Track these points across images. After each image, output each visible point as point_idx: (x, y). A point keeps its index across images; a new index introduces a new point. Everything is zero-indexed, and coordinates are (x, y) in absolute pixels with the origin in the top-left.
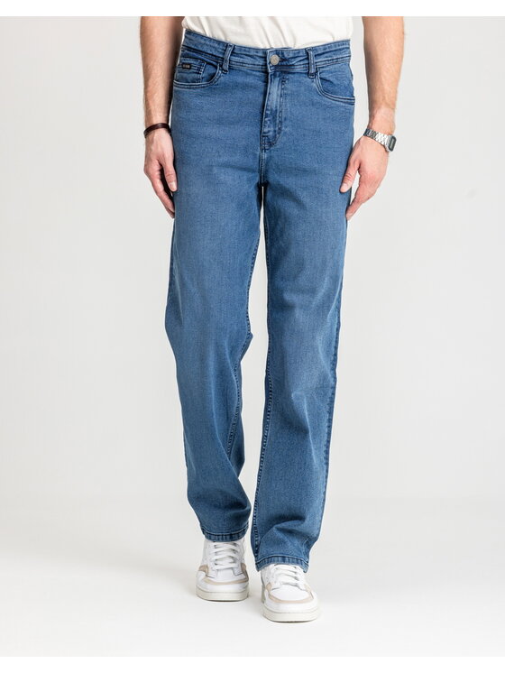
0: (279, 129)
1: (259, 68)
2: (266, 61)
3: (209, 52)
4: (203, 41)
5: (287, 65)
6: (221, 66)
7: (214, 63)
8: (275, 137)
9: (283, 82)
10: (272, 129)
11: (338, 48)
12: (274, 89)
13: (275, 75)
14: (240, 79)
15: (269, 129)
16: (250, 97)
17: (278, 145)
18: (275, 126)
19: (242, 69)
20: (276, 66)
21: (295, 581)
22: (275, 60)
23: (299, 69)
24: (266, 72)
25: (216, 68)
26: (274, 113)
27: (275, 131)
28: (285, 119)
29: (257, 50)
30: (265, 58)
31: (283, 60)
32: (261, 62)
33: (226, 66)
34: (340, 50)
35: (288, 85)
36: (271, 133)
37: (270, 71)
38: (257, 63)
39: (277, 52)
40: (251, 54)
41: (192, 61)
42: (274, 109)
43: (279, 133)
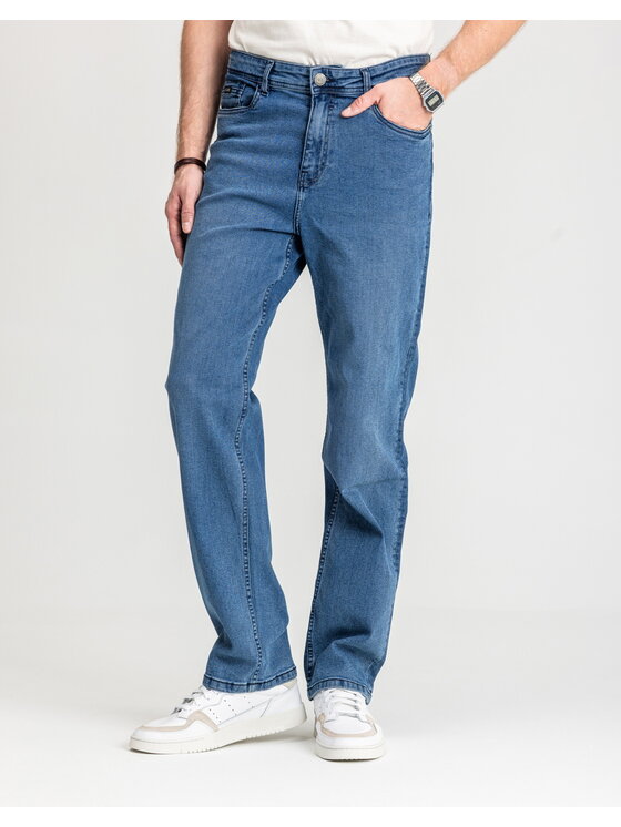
0: (323, 164)
1: (301, 89)
2: (309, 80)
3: (249, 71)
5: (335, 87)
6: (259, 87)
7: (253, 85)
8: (317, 173)
9: (330, 106)
10: (314, 163)
12: (319, 116)
13: (319, 98)
14: (281, 102)
15: (310, 164)
16: (292, 123)
17: (320, 184)
18: (318, 159)
19: (284, 90)
20: (322, 87)
21: (355, 712)
22: (320, 79)
23: (351, 92)
24: (310, 95)
25: (255, 89)
26: (318, 144)
27: (317, 166)
28: (332, 152)
29: (300, 67)
30: (307, 77)
31: (331, 80)
32: (304, 82)
33: (265, 87)
36: (312, 169)
37: (313, 93)
38: (300, 83)
39: (323, 70)
40: (294, 72)
41: (231, 83)
42: (318, 140)
43: (322, 169)
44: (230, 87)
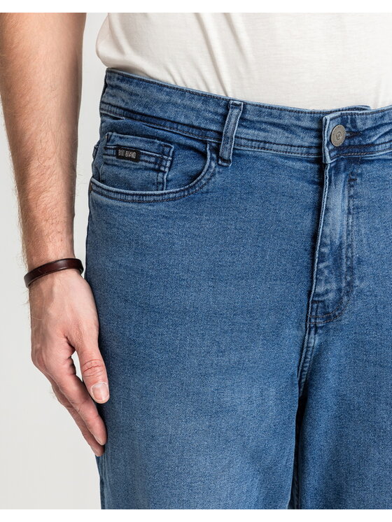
0: (349, 284)
2: (320, 137)
3: (182, 120)
5: (360, 146)
6: (216, 150)
7: (197, 145)
8: (339, 301)
9: (351, 182)
10: (334, 286)
12: (337, 200)
13: (336, 169)
15: (327, 288)
16: (282, 215)
18: (339, 280)
19: (263, 153)
20: (339, 149)
22: (336, 134)
24: (319, 162)
25: (203, 155)
26: (337, 252)
27: (339, 290)
28: (359, 262)
29: (298, 114)
30: (319, 133)
31: (354, 133)
32: (309, 140)
33: (227, 152)
35: (362, 188)
36: (331, 296)
37: (329, 161)
38: (297, 142)
39: (345, 117)
40: (286, 121)
41: (138, 143)
42: (337, 242)
43: (348, 294)
44: (137, 150)
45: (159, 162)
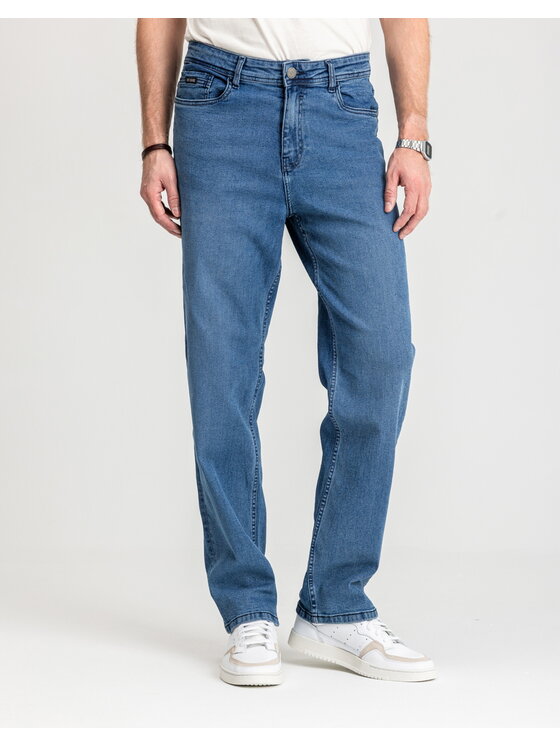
0: (301, 148)
1: (274, 82)
2: (282, 74)
3: (217, 64)
4: (210, 52)
5: (305, 79)
6: (231, 80)
7: (223, 77)
8: (297, 157)
9: (300, 97)
10: (293, 149)
11: (359, 61)
12: (292, 105)
13: (291, 89)
14: (253, 95)
15: (289, 150)
16: (265, 114)
17: (302, 166)
18: (295, 145)
19: (255, 83)
20: (293, 80)
22: (291, 73)
23: (318, 82)
24: (282, 87)
25: (225, 83)
26: (293, 131)
27: (296, 151)
28: (306, 137)
29: (272, 63)
30: (281, 71)
31: (301, 72)
32: (277, 76)
33: (236, 81)
34: (361, 63)
35: (306, 100)
36: (292, 154)
37: (286, 85)
38: (272, 77)
39: (295, 64)
40: (266, 67)
41: (197, 74)
42: (293, 127)
43: (301, 153)
44: (195, 78)
45: (206, 83)
